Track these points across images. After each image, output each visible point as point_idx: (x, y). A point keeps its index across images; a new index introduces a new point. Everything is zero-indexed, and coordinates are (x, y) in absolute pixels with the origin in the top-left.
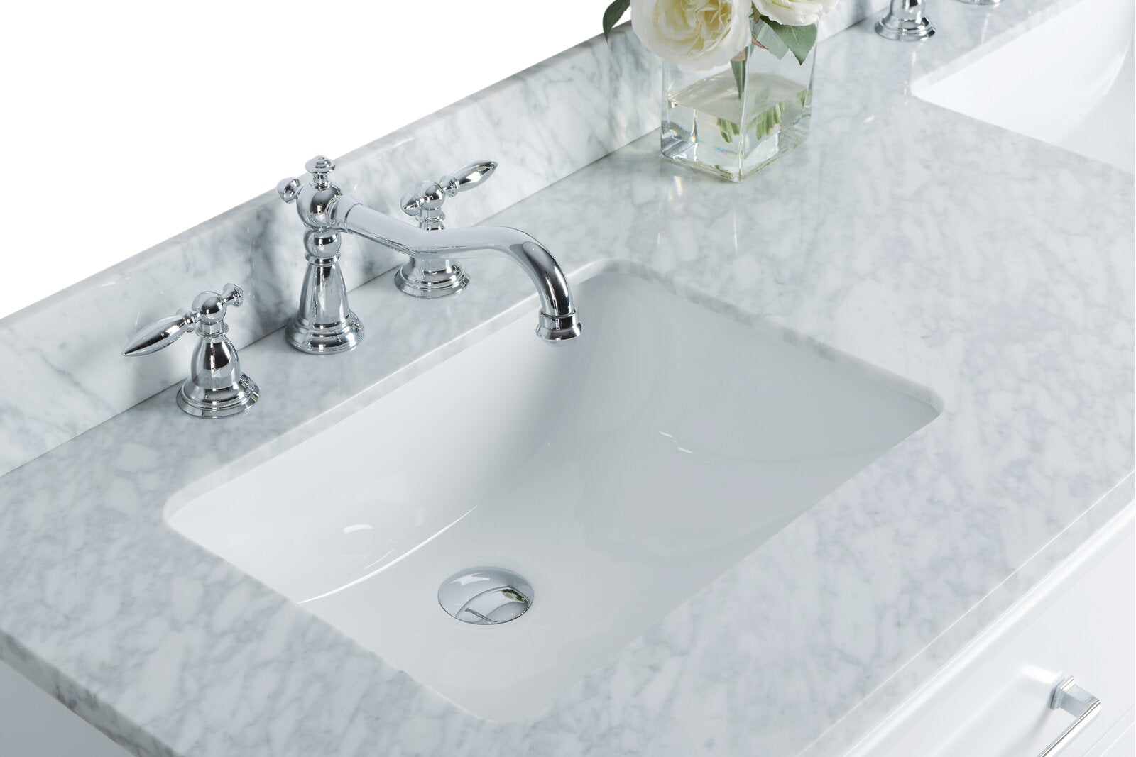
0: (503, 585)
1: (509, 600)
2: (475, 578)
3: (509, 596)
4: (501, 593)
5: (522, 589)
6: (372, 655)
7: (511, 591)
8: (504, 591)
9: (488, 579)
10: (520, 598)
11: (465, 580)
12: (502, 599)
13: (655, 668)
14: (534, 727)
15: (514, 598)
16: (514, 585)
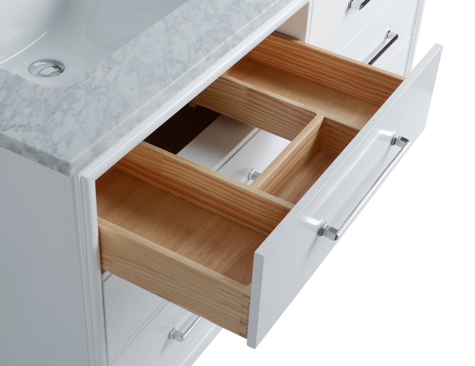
0: (53, 65)
1: (56, 70)
2: (41, 63)
3: (55, 69)
4: (52, 68)
5: (61, 66)
6: (6, 71)
7: (56, 67)
8: (54, 67)
9: (46, 63)
10: (60, 69)
11: (36, 64)
12: (52, 70)
13: (110, 69)
14: (68, 88)
15: (58, 70)
16: (57, 65)
